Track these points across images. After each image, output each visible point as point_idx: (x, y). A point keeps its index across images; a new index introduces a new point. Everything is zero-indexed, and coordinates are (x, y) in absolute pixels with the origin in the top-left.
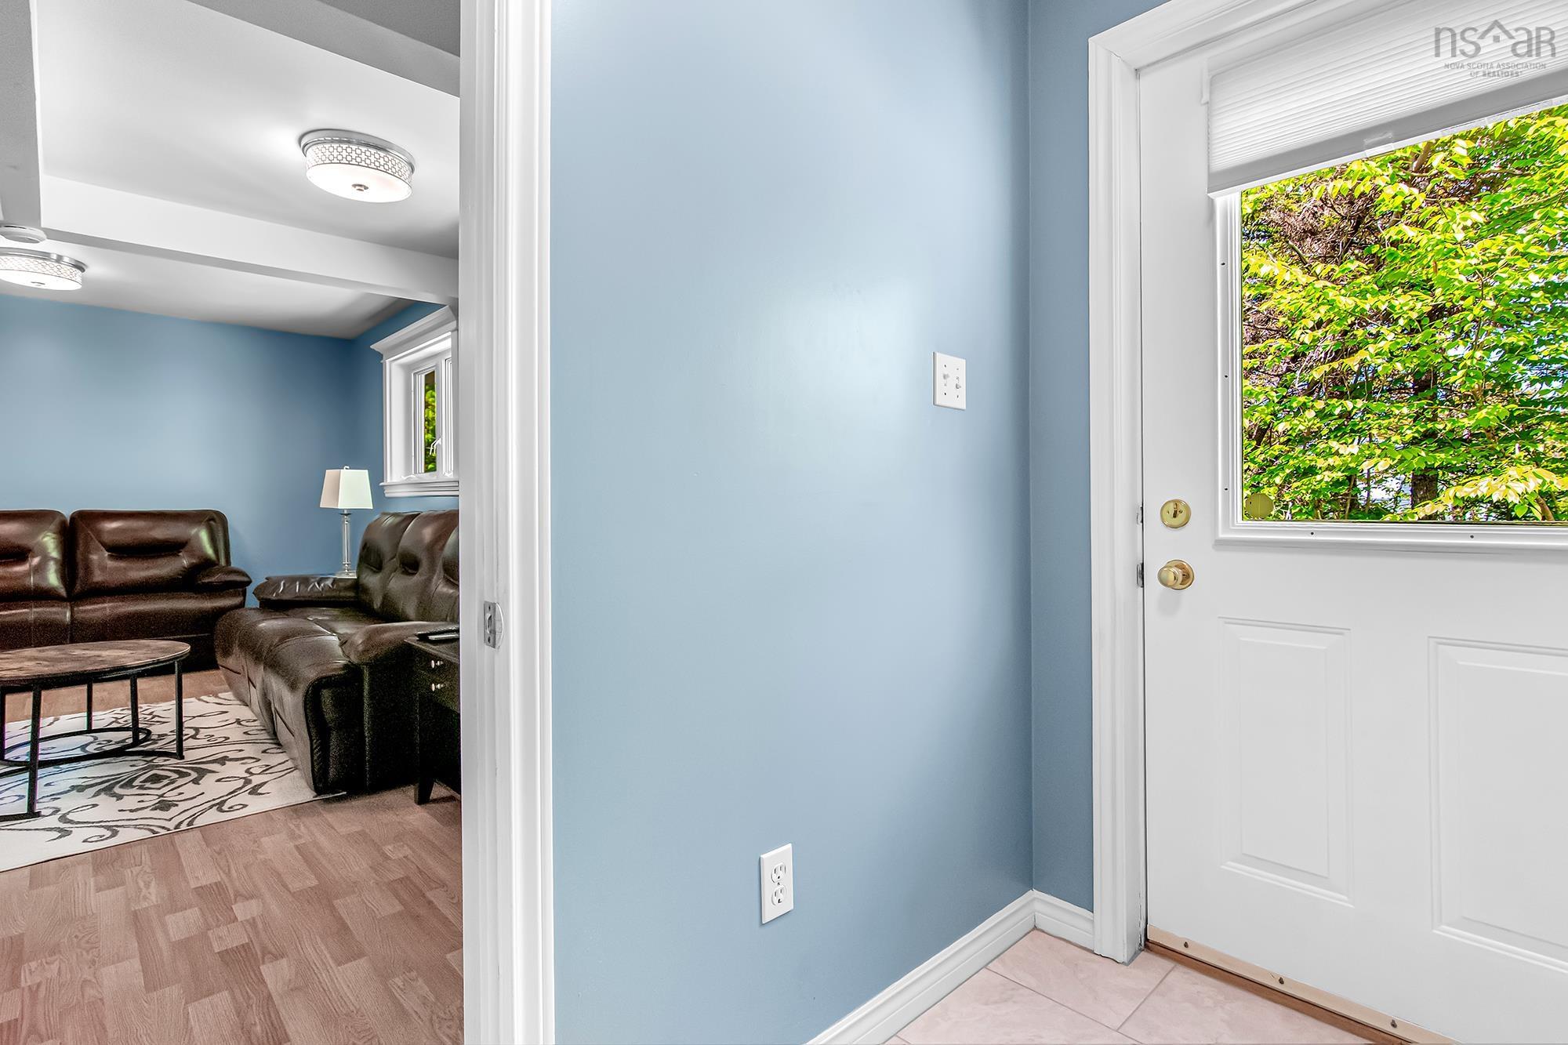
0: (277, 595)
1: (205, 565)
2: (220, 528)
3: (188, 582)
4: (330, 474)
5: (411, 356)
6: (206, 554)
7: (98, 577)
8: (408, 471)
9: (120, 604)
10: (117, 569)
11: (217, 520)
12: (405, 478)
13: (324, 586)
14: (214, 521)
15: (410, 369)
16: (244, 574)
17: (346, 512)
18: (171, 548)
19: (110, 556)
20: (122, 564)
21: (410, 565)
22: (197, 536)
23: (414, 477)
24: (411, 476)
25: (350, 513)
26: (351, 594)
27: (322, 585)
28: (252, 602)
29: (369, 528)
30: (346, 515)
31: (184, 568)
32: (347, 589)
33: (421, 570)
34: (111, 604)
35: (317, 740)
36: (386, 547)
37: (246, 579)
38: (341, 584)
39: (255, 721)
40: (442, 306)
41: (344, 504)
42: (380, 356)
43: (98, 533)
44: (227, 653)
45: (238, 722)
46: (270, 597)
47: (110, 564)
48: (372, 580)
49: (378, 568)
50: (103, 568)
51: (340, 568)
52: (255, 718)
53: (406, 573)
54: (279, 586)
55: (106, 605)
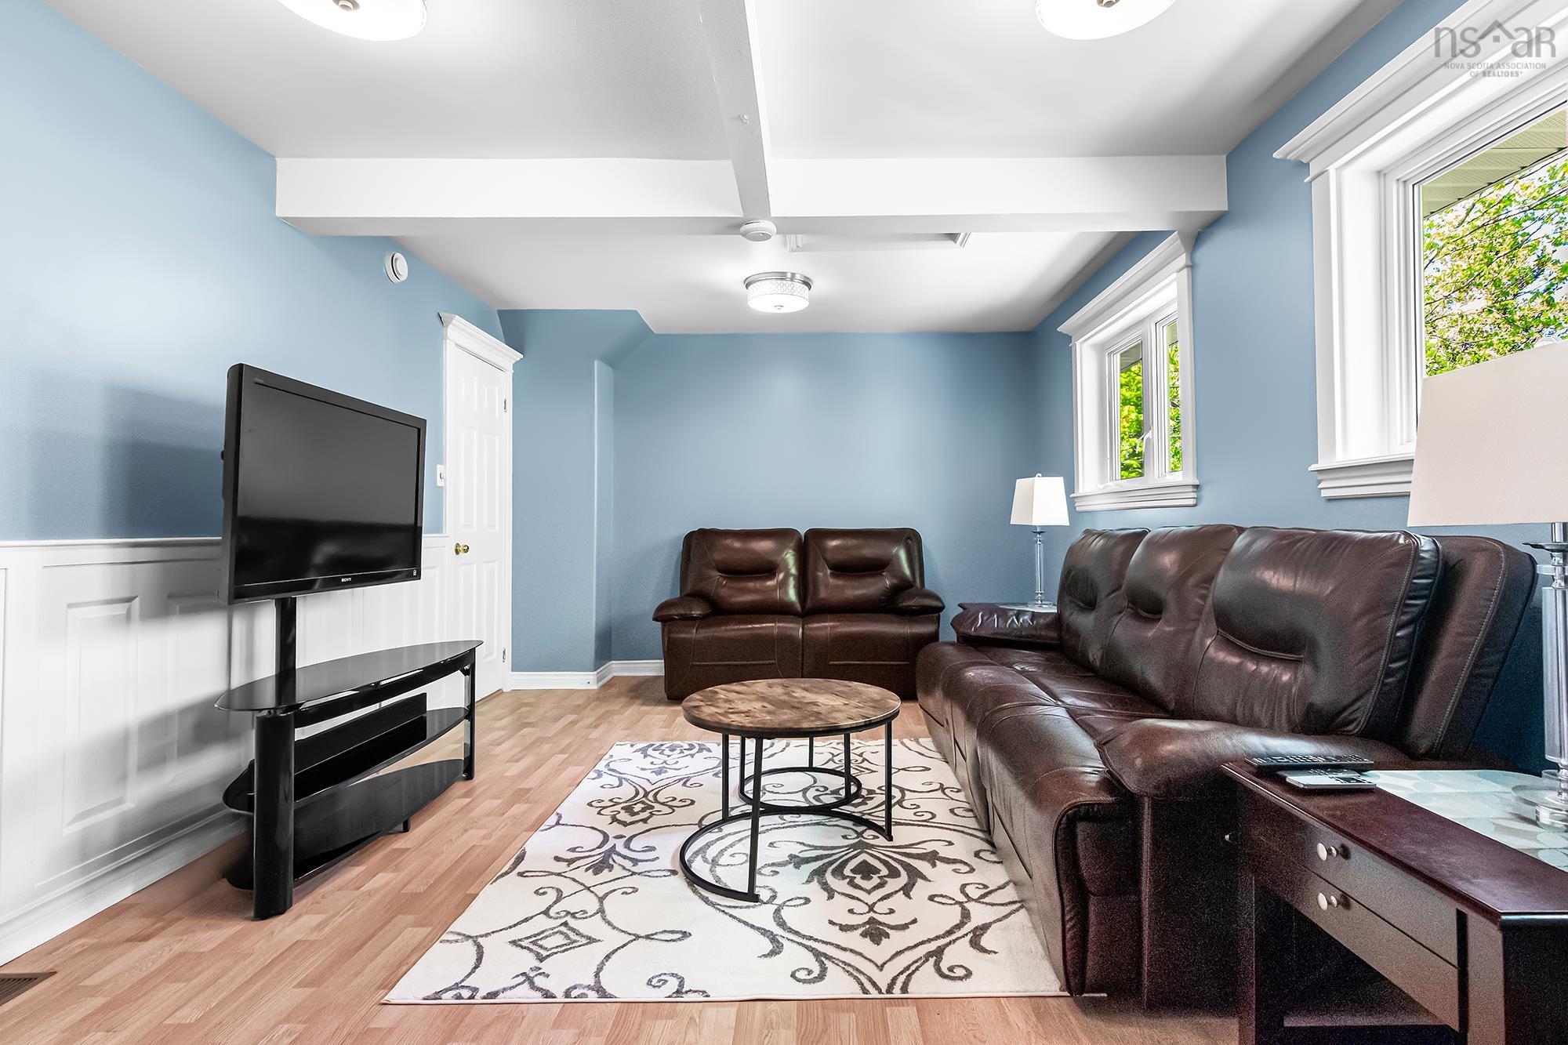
0: (976, 630)
1: (904, 587)
2: (915, 548)
3: (889, 605)
4: (1021, 484)
5: (1105, 332)
6: (904, 574)
7: (823, 594)
8: (1102, 480)
9: (838, 624)
10: (837, 587)
11: (914, 539)
12: (1101, 487)
13: (1023, 621)
14: (909, 538)
15: (1103, 349)
16: (937, 598)
17: (1038, 530)
18: (876, 567)
19: (831, 574)
20: (840, 583)
21: (1147, 607)
22: (897, 556)
23: (1112, 486)
24: (1108, 484)
25: (1043, 531)
26: (1053, 634)
27: (1021, 621)
28: (948, 634)
29: (1071, 550)
30: (1039, 533)
31: (887, 588)
32: (1048, 626)
33: (1165, 616)
34: (831, 624)
35: (1073, 908)
36: (1102, 579)
37: (941, 605)
38: (1042, 621)
39: (959, 791)
40: (1170, 233)
41: (1039, 520)
42: (1068, 339)
43: (824, 550)
44: (928, 692)
45: (942, 788)
46: (968, 631)
47: (831, 581)
48: (1084, 622)
49: (1090, 605)
50: (827, 585)
51: (1031, 598)
52: (959, 787)
53: (1136, 616)
54: (976, 619)
55: (827, 624)
